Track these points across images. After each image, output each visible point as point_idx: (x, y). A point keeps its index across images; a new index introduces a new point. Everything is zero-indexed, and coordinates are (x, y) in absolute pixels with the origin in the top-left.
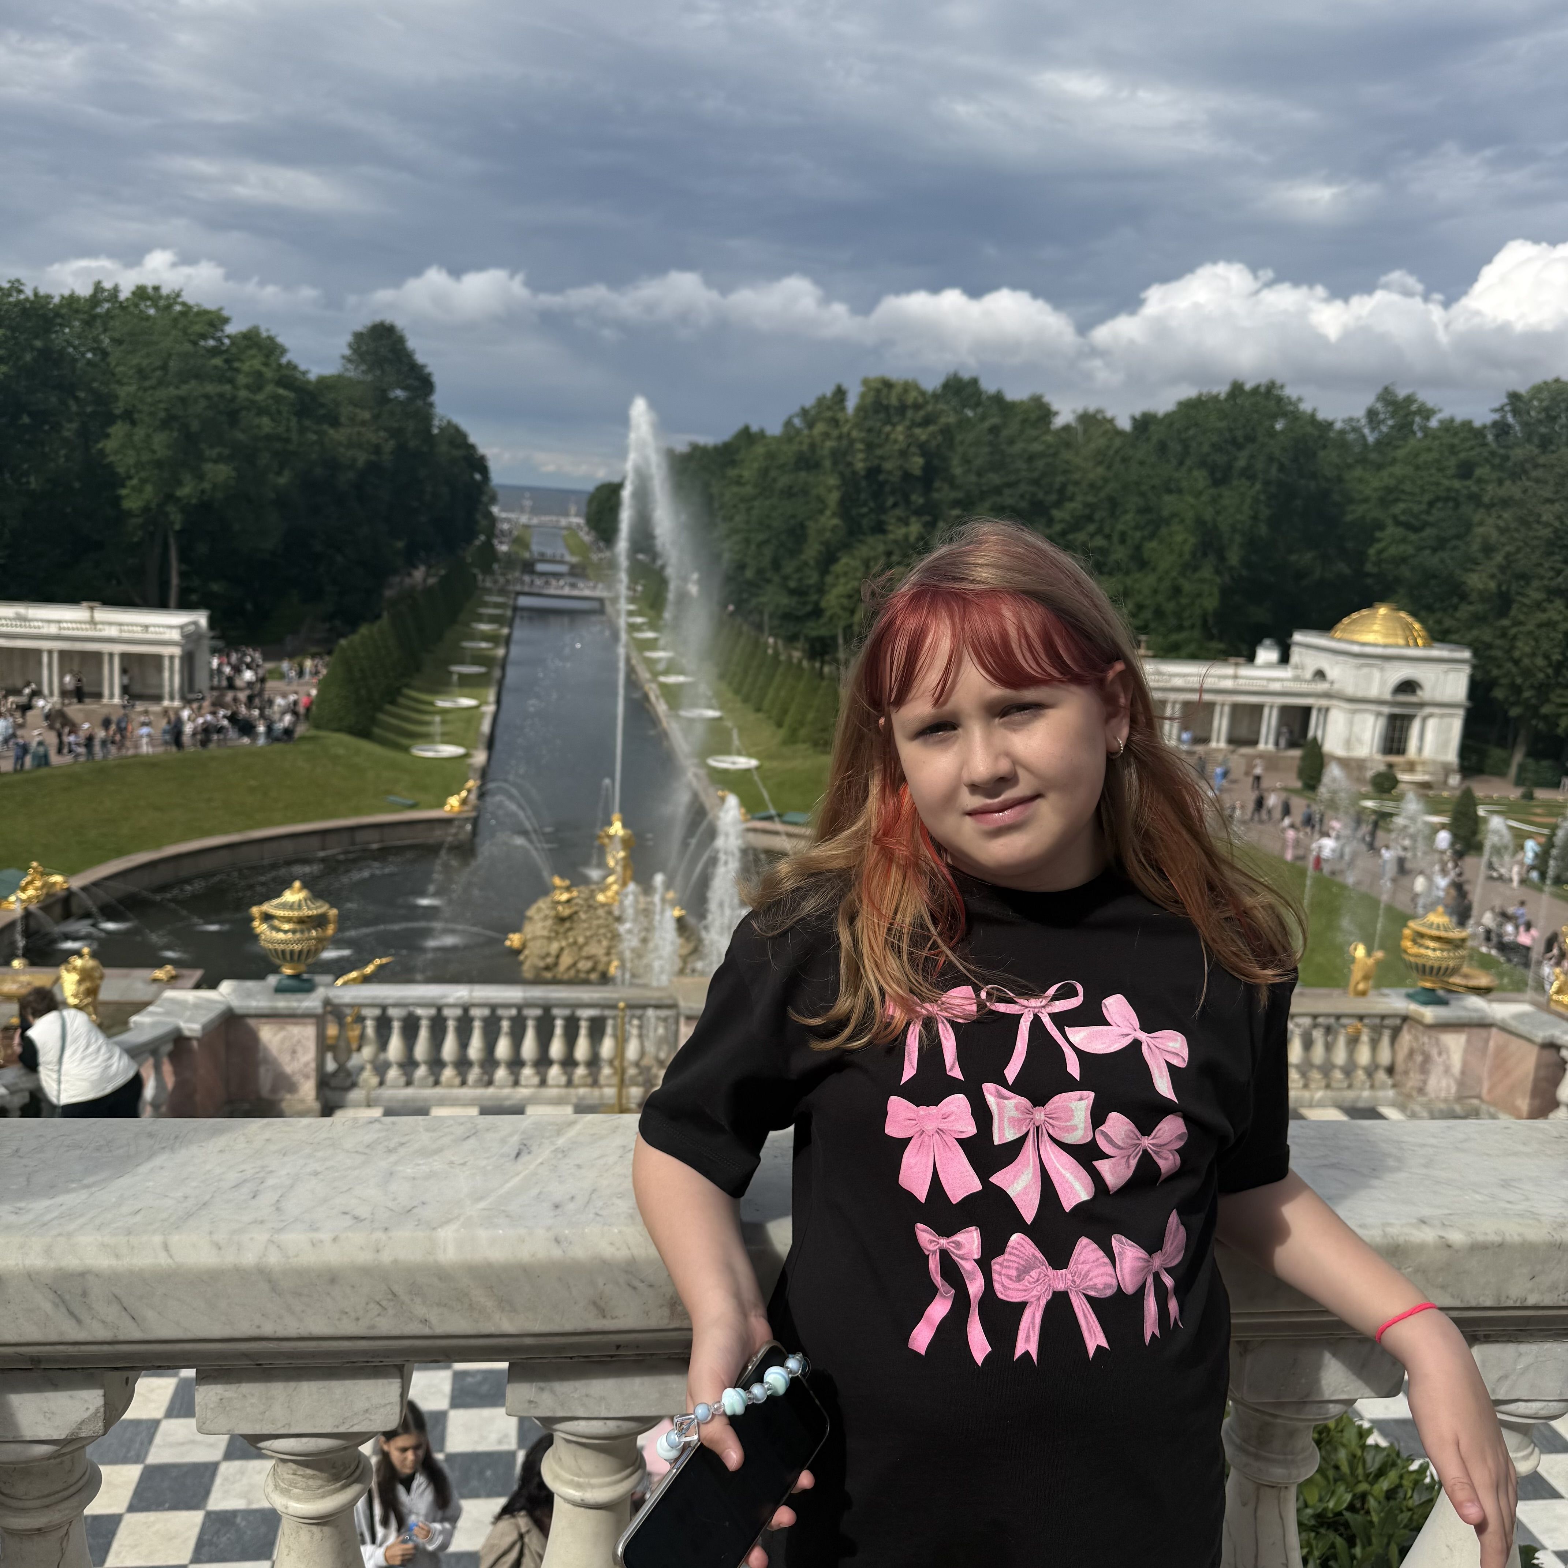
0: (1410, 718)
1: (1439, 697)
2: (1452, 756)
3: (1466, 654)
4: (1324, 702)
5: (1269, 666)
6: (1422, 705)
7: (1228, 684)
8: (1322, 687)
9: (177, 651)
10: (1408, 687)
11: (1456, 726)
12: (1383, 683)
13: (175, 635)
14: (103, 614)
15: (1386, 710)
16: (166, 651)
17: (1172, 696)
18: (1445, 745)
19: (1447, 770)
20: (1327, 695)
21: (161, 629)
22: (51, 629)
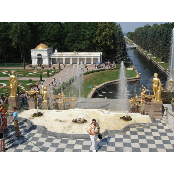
9: (100, 57)
13: (99, 55)
14: (90, 53)
16: (98, 57)
21: (98, 55)
22: (85, 55)
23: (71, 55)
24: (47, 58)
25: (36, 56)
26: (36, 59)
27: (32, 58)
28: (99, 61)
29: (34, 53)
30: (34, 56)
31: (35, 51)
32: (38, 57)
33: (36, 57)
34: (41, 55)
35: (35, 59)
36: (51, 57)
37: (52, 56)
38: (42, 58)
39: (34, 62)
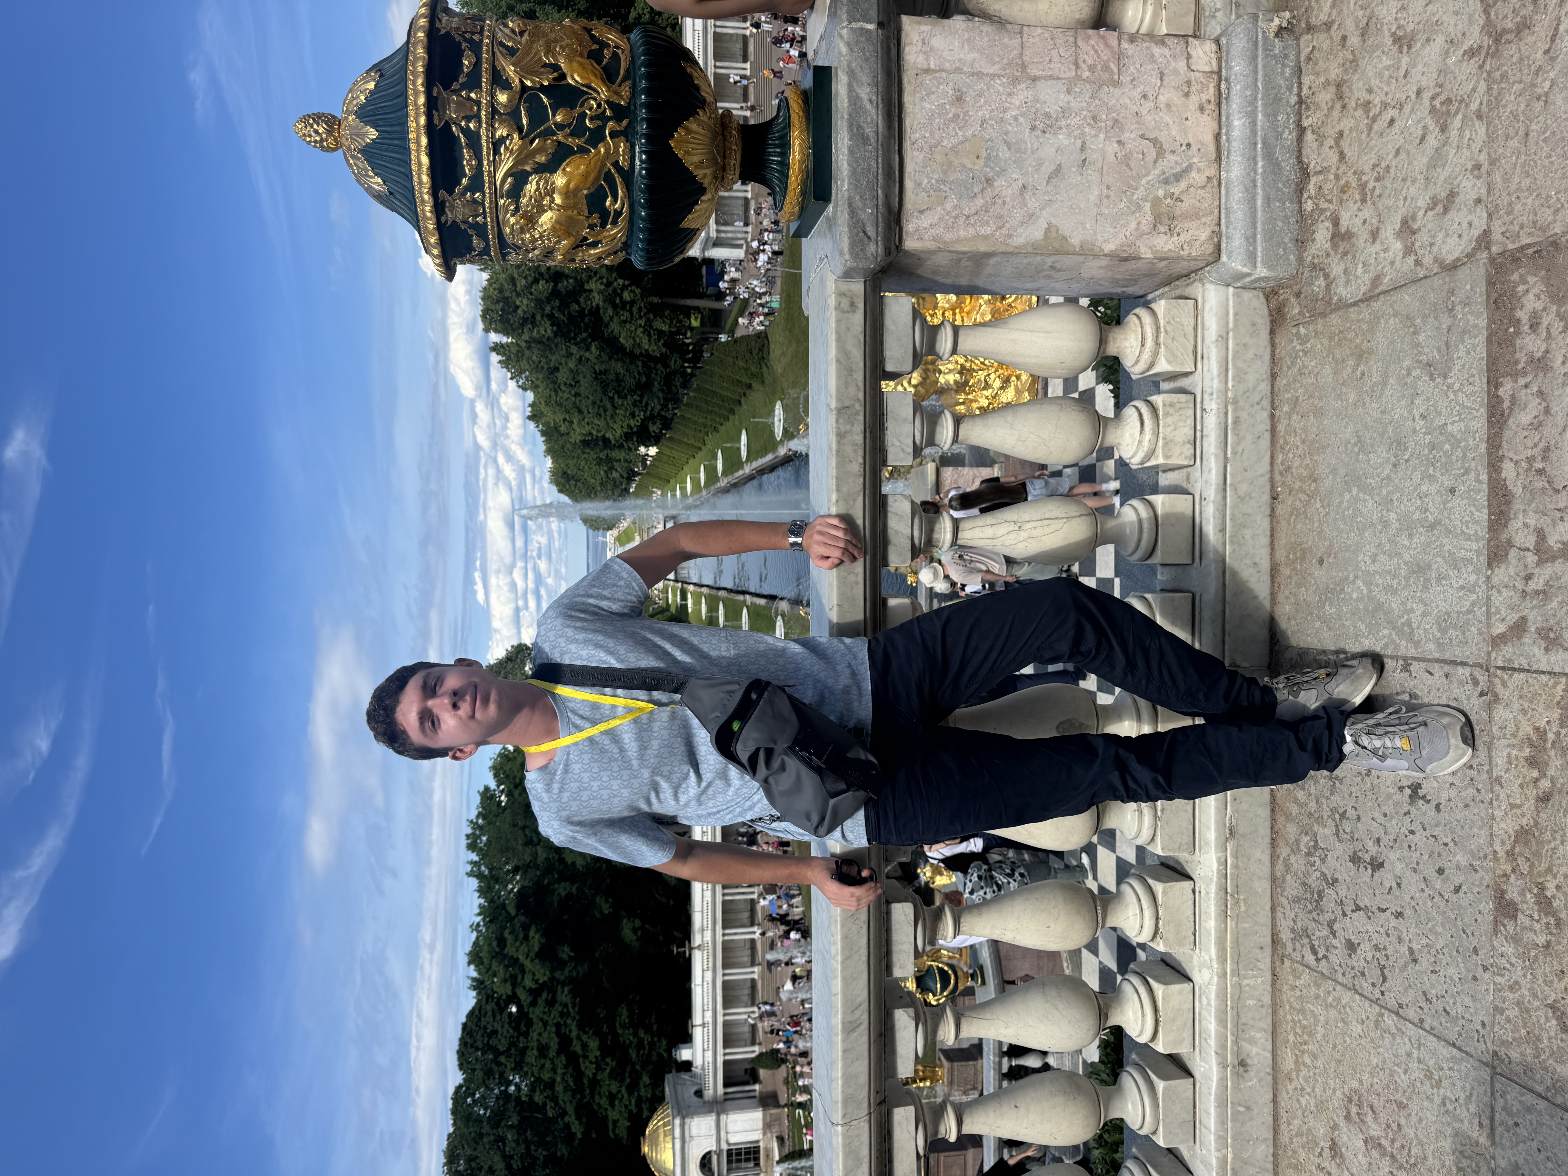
23: (709, 975)
24: (723, 1117)
34: (709, 1153)
36: (721, 1090)
37: (714, 1086)
38: (725, 1147)
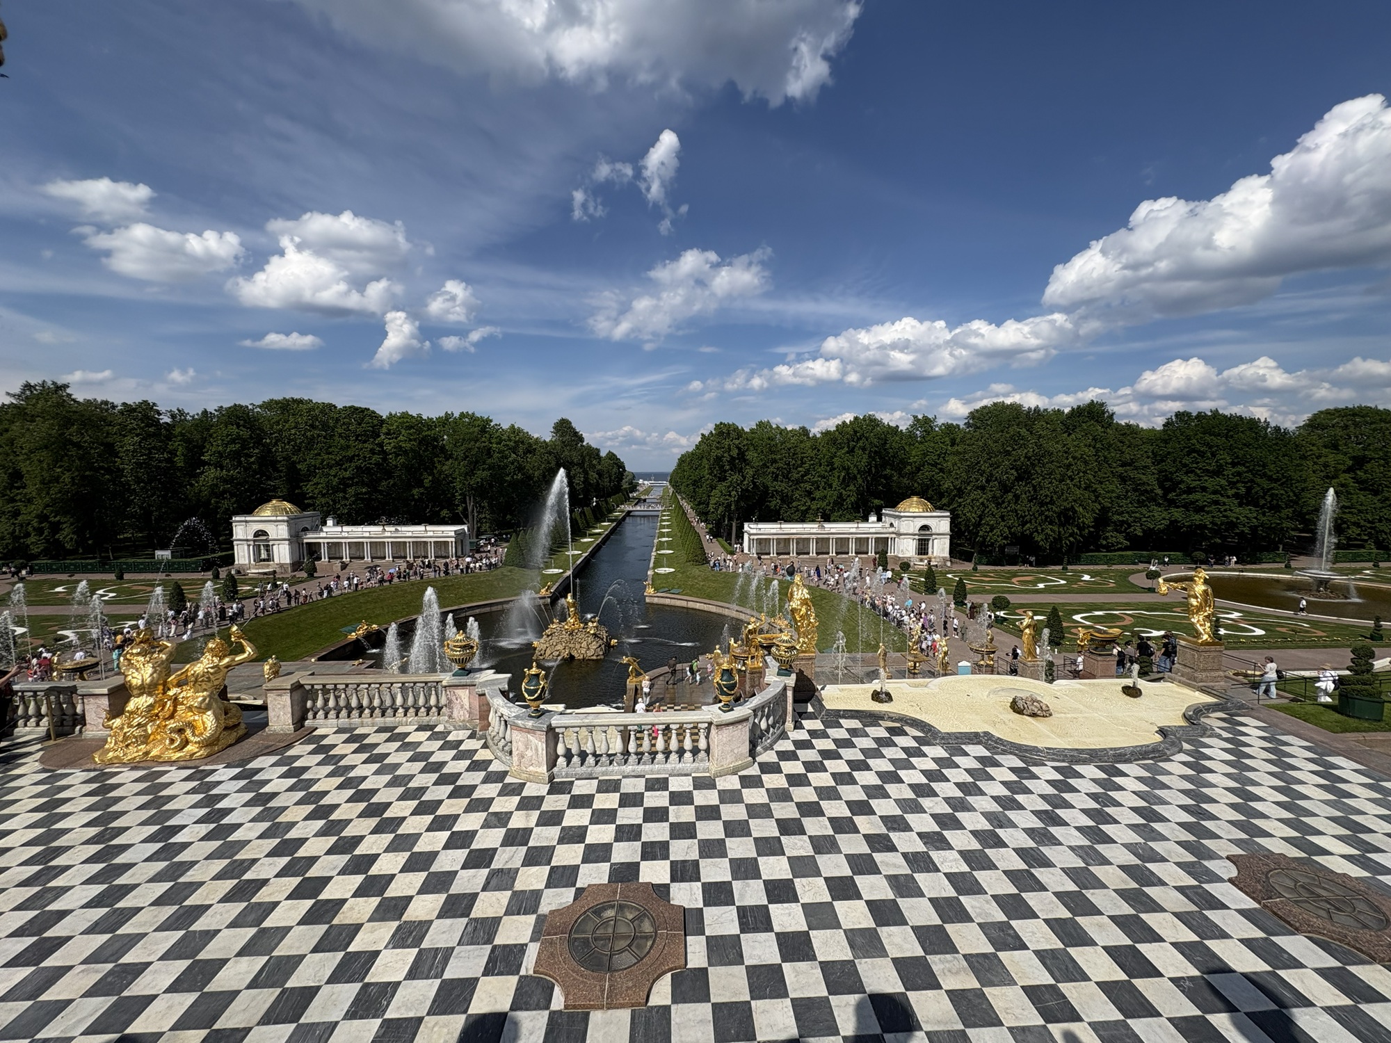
0: (928, 540)
1: (938, 532)
2: (947, 554)
3: (948, 514)
4: (894, 536)
5: (873, 522)
6: (931, 535)
7: (854, 530)
8: (892, 530)
9: (453, 540)
10: (925, 528)
11: (947, 541)
12: (915, 527)
13: (453, 534)
14: (429, 528)
15: (917, 537)
16: (450, 540)
17: (831, 536)
18: (943, 550)
19: (945, 559)
20: (893, 533)
21: (448, 532)
22: (410, 534)
24: (288, 542)
25: (251, 537)
26: (249, 546)
27: (235, 543)
28: (452, 550)
29: (242, 529)
30: (242, 538)
31: (246, 522)
32: (254, 541)
33: (247, 540)
34: (267, 535)
35: (246, 547)
36: (305, 541)
37: (310, 538)
38: (271, 543)
39: (243, 555)
